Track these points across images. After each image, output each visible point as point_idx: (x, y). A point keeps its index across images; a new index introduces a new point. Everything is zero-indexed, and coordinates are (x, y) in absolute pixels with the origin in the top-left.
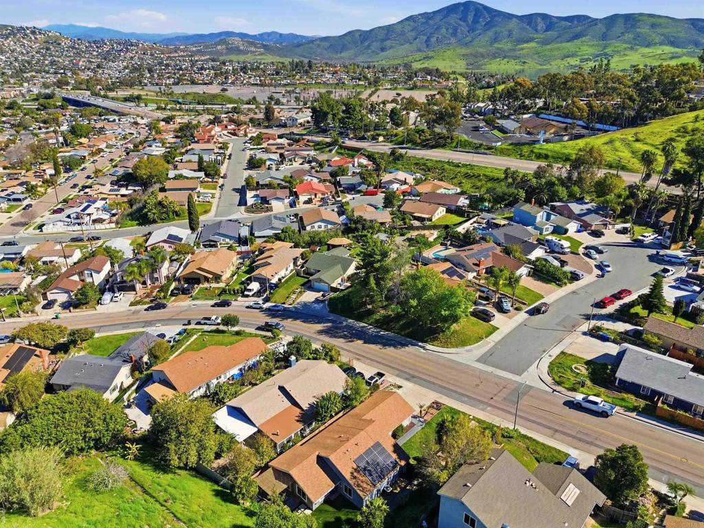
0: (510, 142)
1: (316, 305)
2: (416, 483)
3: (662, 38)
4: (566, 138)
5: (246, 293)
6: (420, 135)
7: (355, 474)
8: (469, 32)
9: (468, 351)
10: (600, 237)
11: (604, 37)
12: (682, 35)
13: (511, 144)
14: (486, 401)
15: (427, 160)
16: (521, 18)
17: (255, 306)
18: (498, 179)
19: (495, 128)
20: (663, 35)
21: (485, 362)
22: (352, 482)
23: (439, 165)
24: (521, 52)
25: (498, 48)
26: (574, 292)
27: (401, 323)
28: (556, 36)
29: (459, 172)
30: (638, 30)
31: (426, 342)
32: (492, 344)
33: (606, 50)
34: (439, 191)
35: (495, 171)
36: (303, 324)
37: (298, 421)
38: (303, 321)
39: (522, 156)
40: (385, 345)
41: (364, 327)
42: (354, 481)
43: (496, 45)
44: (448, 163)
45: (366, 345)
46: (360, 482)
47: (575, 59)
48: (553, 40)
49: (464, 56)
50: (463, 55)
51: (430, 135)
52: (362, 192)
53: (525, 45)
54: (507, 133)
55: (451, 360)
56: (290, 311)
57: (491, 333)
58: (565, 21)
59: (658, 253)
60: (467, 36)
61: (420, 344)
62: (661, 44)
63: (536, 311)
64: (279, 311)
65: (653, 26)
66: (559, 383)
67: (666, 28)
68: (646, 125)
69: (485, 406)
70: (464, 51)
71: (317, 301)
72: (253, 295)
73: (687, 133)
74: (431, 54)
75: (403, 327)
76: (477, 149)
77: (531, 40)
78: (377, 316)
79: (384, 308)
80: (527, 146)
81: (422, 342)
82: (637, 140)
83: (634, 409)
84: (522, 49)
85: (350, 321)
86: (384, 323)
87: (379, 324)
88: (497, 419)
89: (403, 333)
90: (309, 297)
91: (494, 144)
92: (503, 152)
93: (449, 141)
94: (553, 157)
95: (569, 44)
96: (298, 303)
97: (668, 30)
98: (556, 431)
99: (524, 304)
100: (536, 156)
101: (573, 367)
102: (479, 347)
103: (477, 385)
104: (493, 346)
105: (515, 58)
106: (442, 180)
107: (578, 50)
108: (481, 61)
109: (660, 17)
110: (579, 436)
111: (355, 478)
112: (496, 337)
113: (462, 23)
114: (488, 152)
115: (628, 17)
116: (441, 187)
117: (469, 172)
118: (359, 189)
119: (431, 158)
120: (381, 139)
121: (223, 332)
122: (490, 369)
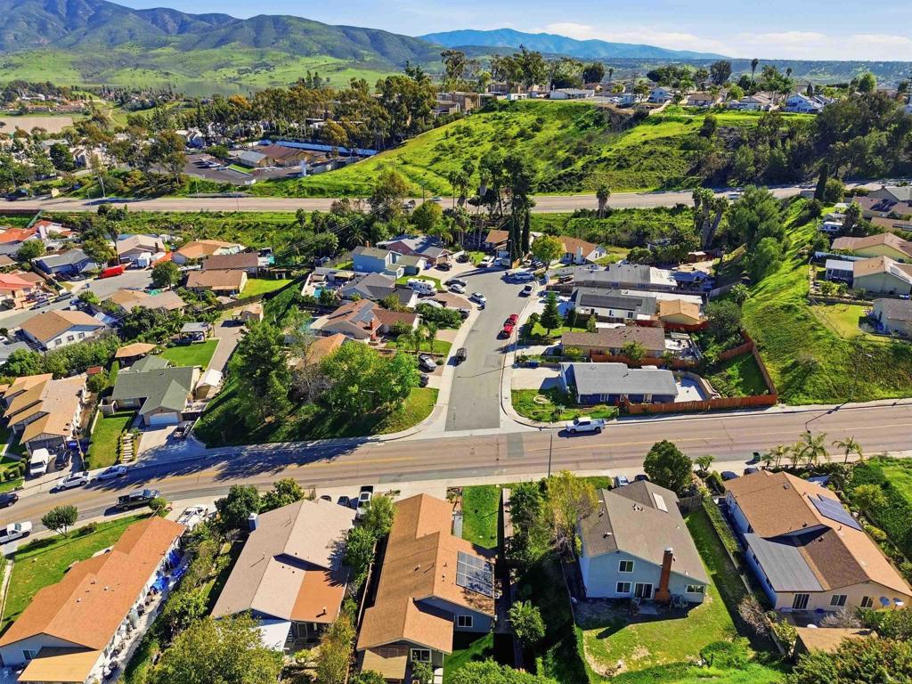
0: (267, 178)
1: (176, 447)
2: (513, 574)
3: (320, 46)
4: (329, 167)
5: (33, 471)
6: (125, 181)
7: (469, 597)
8: (66, 29)
9: (428, 424)
10: (448, 270)
11: (256, 43)
12: (337, 43)
13: (269, 180)
14: (494, 464)
15: (167, 214)
16: (141, 13)
17: (69, 484)
18: (285, 225)
19: (230, 162)
20: (319, 43)
21: (456, 429)
22: (472, 607)
23: (191, 219)
24: (157, 59)
25: (122, 54)
26: (472, 331)
27: (328, 424)
28: (196, 41)
29: (227, 224)
30: (292, 36)
31: (374, 433)
32: (446, 408)
33: (264, 60)
34: (217, 253)
35: (276, 216)
36: (181, 477)
37: (332, 585)
38: (178, 474)
39: (290, 194)
40: (330, 457)
41: (278, 447)
42: (473, 604)
43: (118, 50)
44: (201, 213)
45: (305, 466)
46: (479, 603)
47: (232, 70)
48: (194, 46)
49: (74, 65)
50: (73, 63)
51: (141, 179)
52: (93, 274)
53: (159, 50)
54: (252, 167)
55: (419, 441)
56: (138, 469)
57: (436, 397)
58: (201, 20)
59: (507, 274)
60: (65, 35)
61: (369, 438)
62: (321, 53)
63: (457, 360)
64: (120, 475)
65: (306, 32)
66: (539, 420)
67: (320, 34)
68: (403, 145)
69: (500, 470)
70: (70, 57)
71: (172, 439)
72: (48, 471)
73: (447, 150)
74: (16, 60)
75: (335, 427)
76: (224, 190)
77: (165, 44)
78: (287, 428)
79: (291, 413)
80: (291, 181)
81: (371, 435)
82: (405, 163)
83: (612, 417)
84: (158, 56)
85: (249, 447)
86: (303, 432)
87: (295, 435)
88: (522, 476)
89: (338, 435)
90: (153, 440)
91: (247, 183)
92: (262, 192)
93: (176, 184)
94: (329, 191)
95: (217, 51)
96: (143, 455)
97: (323, 38)
98: (577, 462)
99: (442, 356)
100: (308, 191)
101: (534, 399)
102: (437, 416)
103: (472, 454)
104: (449, 409)
105: (153, 67)
106: (205, 238)
107: (230, 58)
108: (103, 71)
109: (309, 21)
110: (596, 457)
111: (471, 601)
112: (443, 399)
113: (49, 14)
114: (242, 193)
115: (276, 20)
116: (217, 247)
117: (240, 221)
118: (84, 270)
119: (171, 211)
120: (55, 192)
121: (51, 541)
122: (467, 433)
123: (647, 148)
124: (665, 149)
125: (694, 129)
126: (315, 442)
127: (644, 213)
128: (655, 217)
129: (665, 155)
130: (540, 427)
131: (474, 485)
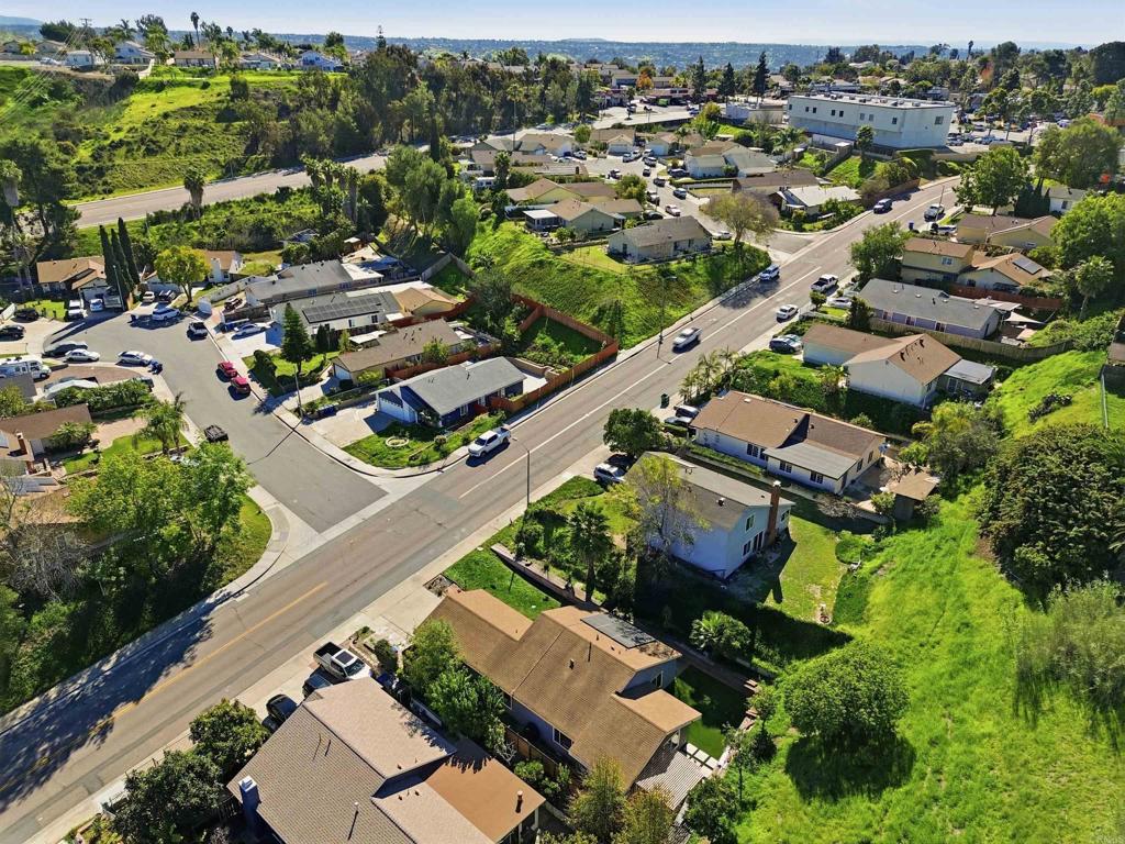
9: (284, 538)
14: (443, 530)
21: (331, 523)
31: (211, 590)
32: (282, 507)
37: (477, 768)
57: (252, 501)
61: (210, 600)
66: (425, 463)
69: (458, 533)
101: (388, 445)
102: (283, 523)
104: (290, 507)
112: (264, 499)
122: (353, 521)
123: (174, 123)
124: (199, 123)
125: (219, 95)
126: (114, 658)
127: (244, 204)
128: (262, 209)
129: (204, 131)
130: (438, 470)
131: (450, 564)
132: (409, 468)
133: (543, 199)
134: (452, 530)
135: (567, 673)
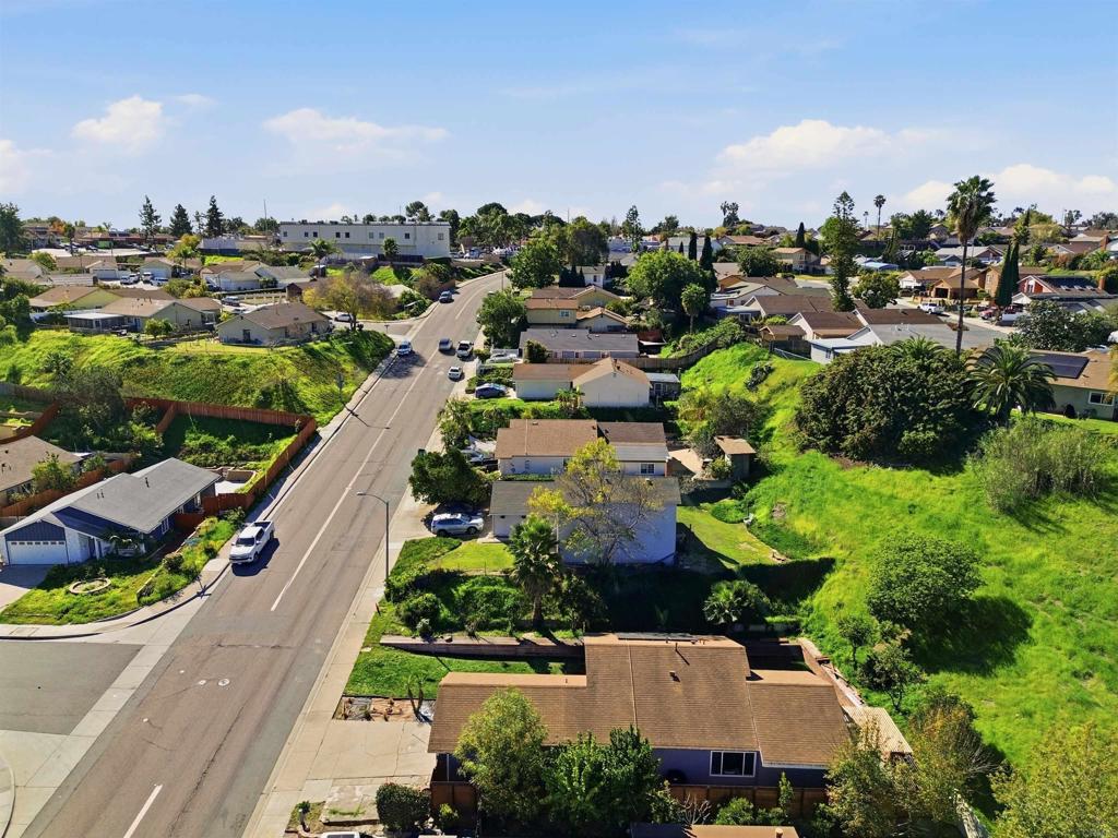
130: (199, 595)
131: (344, 681)
132: (146, 608)
133: (79, 304)
134: (302, 645)
135: (678, 688)
